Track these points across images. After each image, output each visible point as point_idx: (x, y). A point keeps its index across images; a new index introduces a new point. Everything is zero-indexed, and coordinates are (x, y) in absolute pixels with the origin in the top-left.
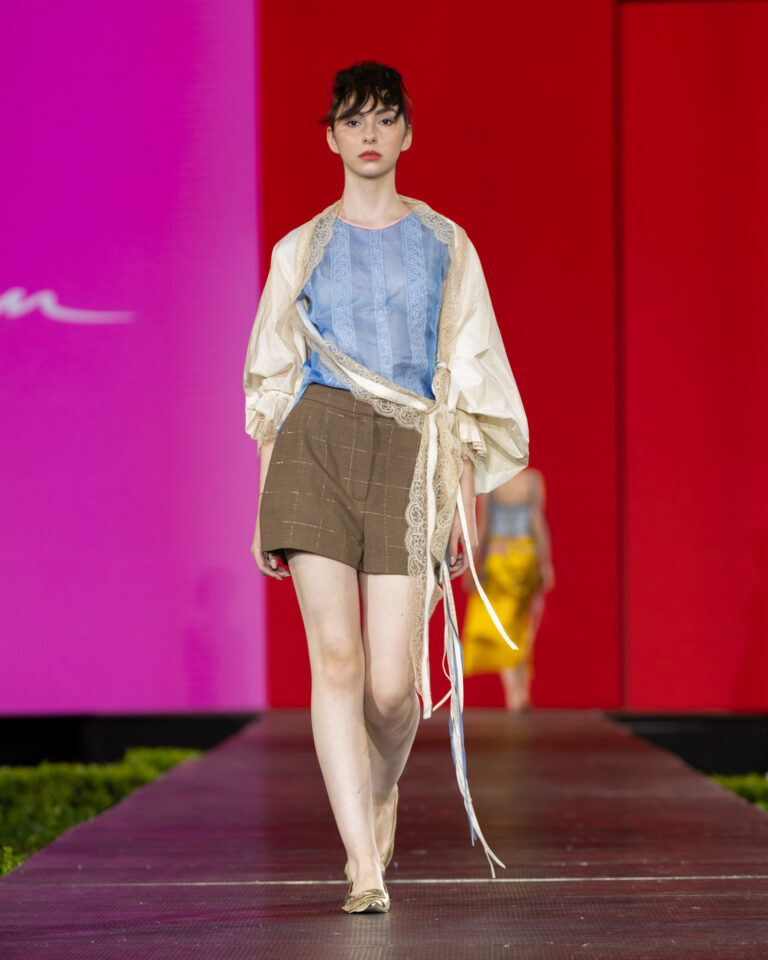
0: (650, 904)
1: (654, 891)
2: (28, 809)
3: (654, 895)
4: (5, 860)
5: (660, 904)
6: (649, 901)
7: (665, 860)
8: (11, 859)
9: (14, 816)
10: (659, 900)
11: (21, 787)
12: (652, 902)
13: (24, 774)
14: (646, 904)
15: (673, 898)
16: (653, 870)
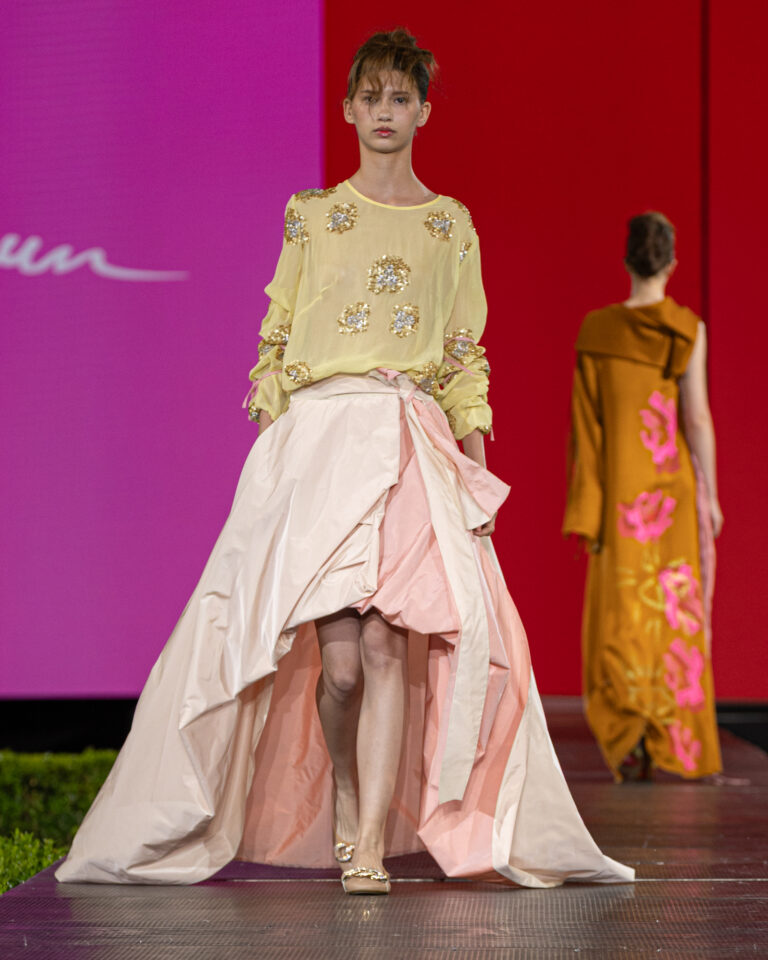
0: (730, 907)
1: (734, 893)
2: (71, 798)
3: (734, 898)
4: (45, 853)
5: (741, 907)
6: (730, 903)
7: (747, 859)
8: (51, 853)
9: (56, 805)
10: (740, 903)
11: (64, 774)
12: (732, 904)
13: (67, 761)
14: (725, 907)
15: (755, 901)
16: (733, 871)
